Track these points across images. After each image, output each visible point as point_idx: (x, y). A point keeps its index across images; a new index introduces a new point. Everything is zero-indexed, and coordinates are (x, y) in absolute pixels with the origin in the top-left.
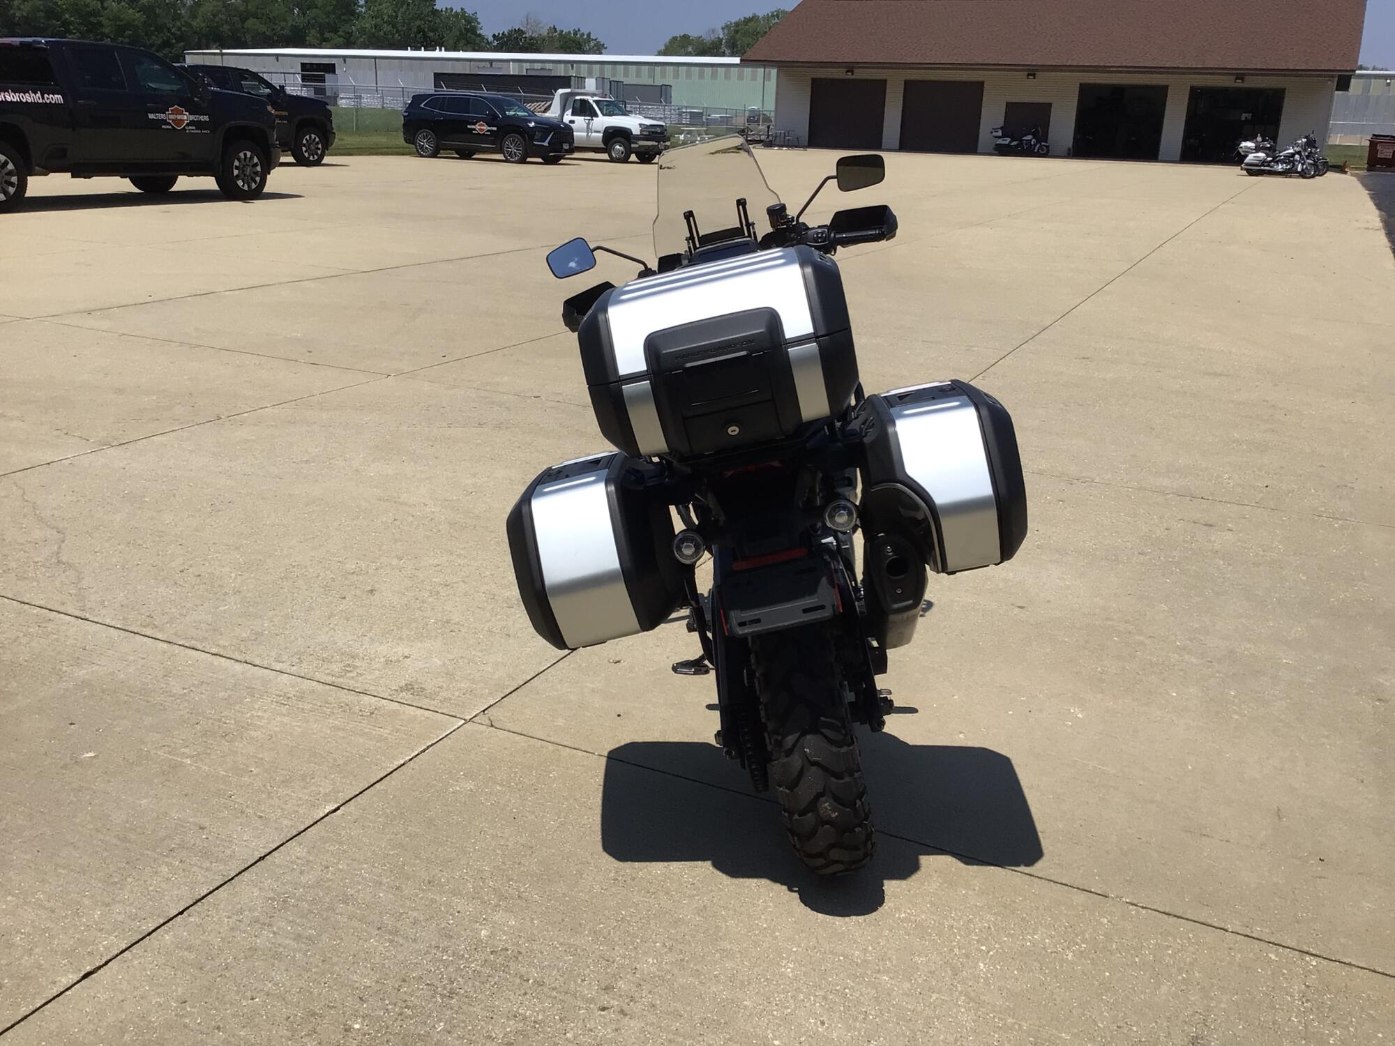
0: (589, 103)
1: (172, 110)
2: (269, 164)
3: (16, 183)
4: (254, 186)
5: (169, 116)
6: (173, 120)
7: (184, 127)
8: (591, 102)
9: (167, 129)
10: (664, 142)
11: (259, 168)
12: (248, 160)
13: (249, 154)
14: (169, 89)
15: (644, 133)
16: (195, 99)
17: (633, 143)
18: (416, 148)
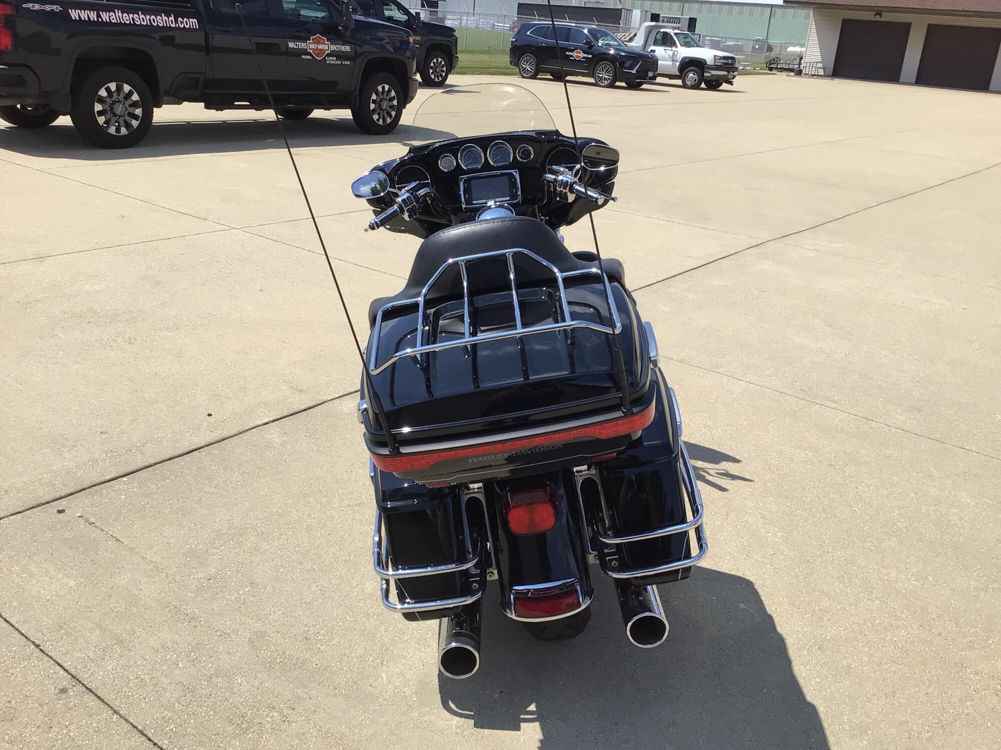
0: (671, 35)
1: (313, 40)
2: (405, 97)
3: (141, 116)
4: (389, 120)
5: (310, 46)
6: (313, 49)
7: (325, 57)
8: (672, 34)
9: (308, 59)
10: (733, 72)
11: (395, 103)
12: (385, 94)
13: (387, 87)
14: (314, 15)
15: (717, 63)
16: (339, 28)
17: (706, 72)
18: (519, 69)
